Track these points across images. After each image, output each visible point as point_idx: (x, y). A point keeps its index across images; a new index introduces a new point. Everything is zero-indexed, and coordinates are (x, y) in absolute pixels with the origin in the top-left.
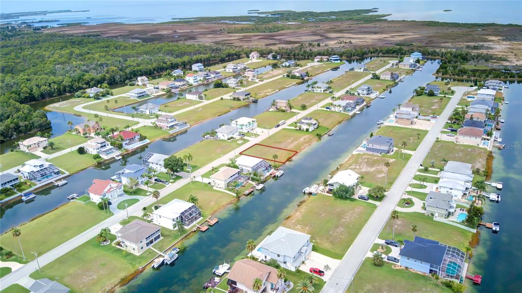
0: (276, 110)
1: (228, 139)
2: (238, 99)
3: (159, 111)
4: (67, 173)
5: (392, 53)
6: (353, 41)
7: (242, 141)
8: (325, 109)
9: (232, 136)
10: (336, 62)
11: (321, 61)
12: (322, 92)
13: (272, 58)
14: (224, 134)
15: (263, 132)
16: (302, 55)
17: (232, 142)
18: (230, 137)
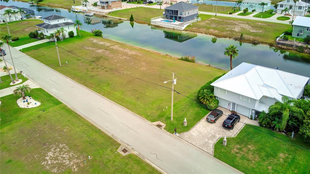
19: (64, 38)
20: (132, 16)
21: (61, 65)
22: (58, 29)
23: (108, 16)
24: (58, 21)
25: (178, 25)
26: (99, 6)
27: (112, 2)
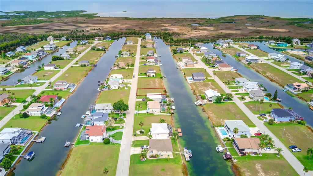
2: (85, 66)
3: (38, 80)
4: (37, 132)
5: (132, 34)
6: (101, 28)
8: (143, 65)
10: (109, 40)
11: (100, 40)
12: (128, 56)
13: (65, 40)
14: (115, 86)
15: (130, 81)
16: (82, 37)
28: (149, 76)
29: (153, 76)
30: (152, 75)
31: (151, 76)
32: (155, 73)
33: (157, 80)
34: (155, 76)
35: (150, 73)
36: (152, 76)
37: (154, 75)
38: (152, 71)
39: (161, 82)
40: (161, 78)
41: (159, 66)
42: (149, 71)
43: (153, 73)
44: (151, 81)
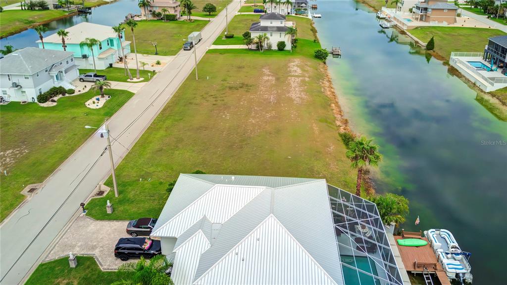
0: (150, 17)
1: (43, 98)
7: (103, 101)
8: (253, 13)
9: (57, 84)
14: (22, 81)
15: (158, 63)
17: (61, 106)
18: (46, 87)
19: (269, 49)
20: (432, 39)
21: (197, 79)
22: (261, 34)
23: (408, 33)
24: (271, 23)
25: (486, 79)
26: (414, 13)
27: (434, 9)
28: (259, 47)
29: (281, 46)
30: (274, 40)
31: (270, 47)
32: (291, 31)
33: (296, 65)
34: (288, 47)
35: (265, 29)
36: (275, 47)
37: (287, 39)
38: (277, 23)
39: (320, 77)
40: (321, 56)
41: (310, 17)
42: (264, 23)
43: (280, 29)
44: (266, 71)
